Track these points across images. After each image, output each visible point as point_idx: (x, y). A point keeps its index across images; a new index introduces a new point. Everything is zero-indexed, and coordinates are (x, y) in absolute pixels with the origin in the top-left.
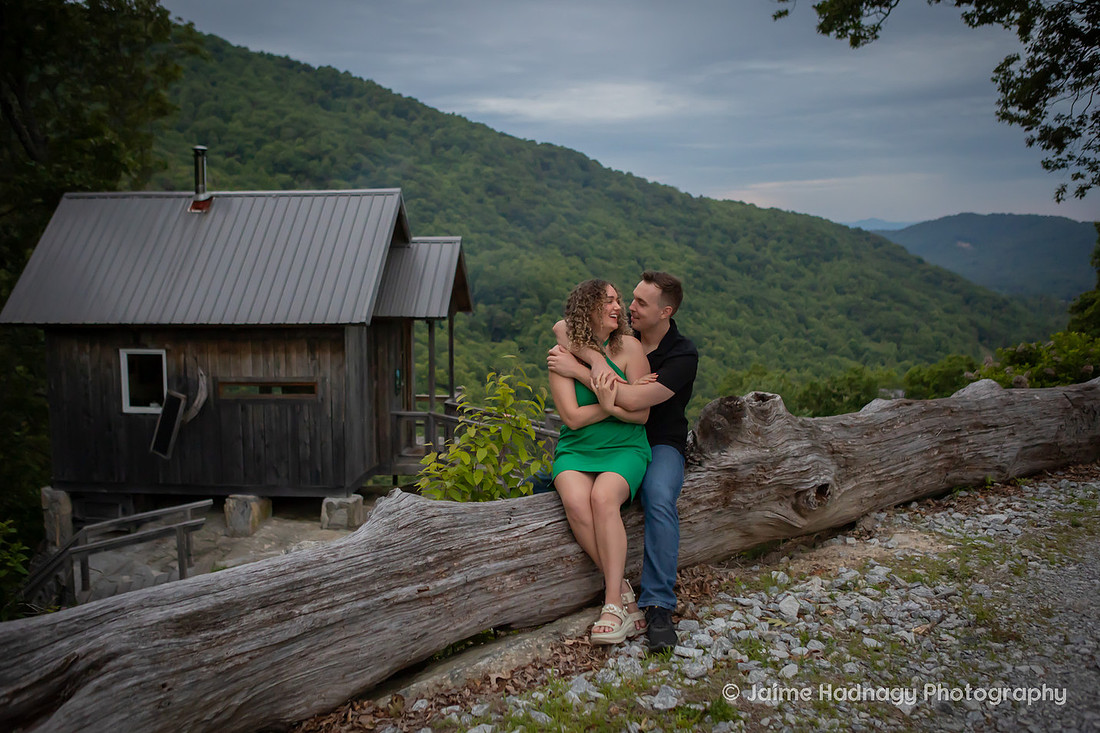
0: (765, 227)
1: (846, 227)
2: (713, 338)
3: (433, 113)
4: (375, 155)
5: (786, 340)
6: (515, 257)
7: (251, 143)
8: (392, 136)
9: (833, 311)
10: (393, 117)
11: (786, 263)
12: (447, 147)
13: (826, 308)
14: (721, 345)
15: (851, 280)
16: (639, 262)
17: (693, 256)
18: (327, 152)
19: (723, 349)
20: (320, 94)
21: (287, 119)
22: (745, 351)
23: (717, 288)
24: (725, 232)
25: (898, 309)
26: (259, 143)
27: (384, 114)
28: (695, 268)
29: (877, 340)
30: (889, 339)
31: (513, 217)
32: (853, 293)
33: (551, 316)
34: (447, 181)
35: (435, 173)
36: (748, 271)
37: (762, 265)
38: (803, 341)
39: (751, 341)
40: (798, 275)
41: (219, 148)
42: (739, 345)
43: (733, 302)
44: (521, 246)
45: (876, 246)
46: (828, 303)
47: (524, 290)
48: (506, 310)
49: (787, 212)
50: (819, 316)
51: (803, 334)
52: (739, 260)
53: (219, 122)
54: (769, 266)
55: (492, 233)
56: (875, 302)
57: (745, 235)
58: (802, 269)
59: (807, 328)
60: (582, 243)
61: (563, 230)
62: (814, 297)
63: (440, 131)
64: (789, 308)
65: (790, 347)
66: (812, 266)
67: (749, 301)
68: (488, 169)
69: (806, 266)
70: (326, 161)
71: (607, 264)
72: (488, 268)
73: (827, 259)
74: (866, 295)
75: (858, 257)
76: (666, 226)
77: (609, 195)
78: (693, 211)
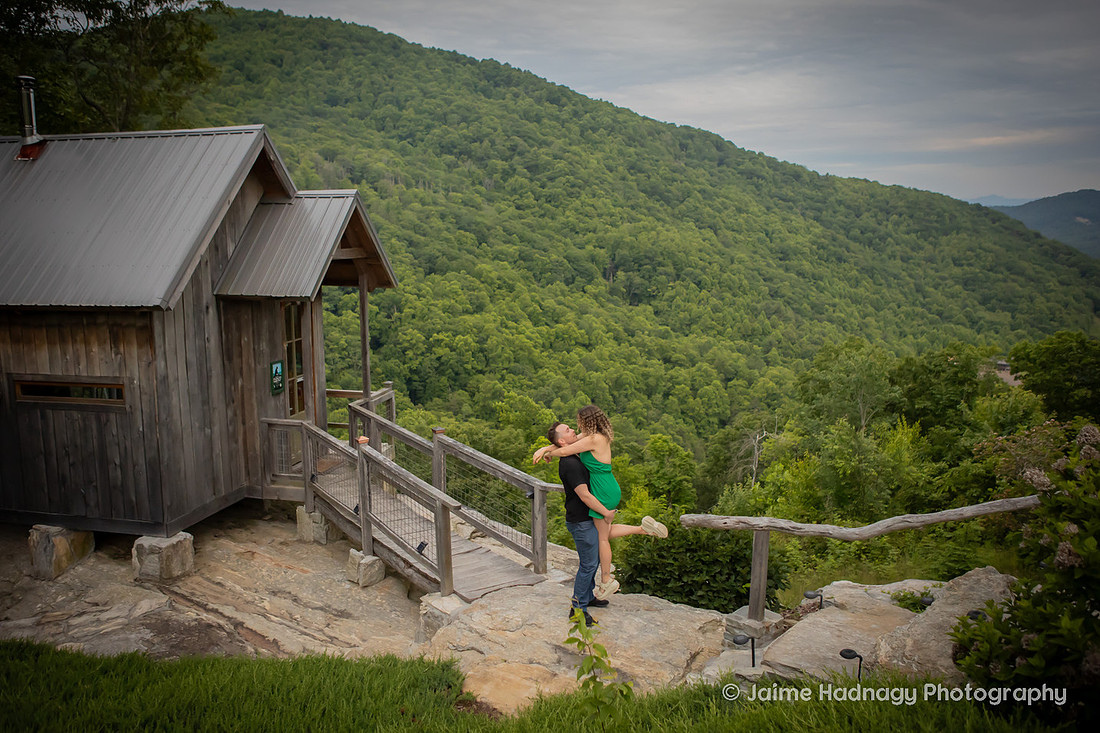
0: (888, 203)
1: (966, 203)
2: (834, 305)
3: (584, 100)
4: (530, 138)
5: (904, 308)
6: (653, 229)
7: (421, 128)
8: (545, 121)
9: (950, 282)
10: (547, 104)
11: (907, 236)
12: (594, 130)
13: (943, 279)
14: (841, 311)
15: (969, 253)
16: (767, 235)
17: (818, 229)
18: (487, 135)
19: (842, 315)
20: (484, 83)
21: (452, 107)
22: (864, 317)
23: (840, 259)
24: (848, 207)
25: (1014, 281)
26: (429, 127)
27: (539, 101)
28: (819, 241)
29: (993, 310)
30: (1004, 309)
31: (652, 192)
32: (970, 265)
33: (684, 283)
34: (594, 160)
35: (583, 154)
36: (870, 244)
37: (882, 239)
38: (919, 309)
39: (871, 309)
40: (917, 248)
41: (394, 132)
42: (859, 313)
43: (855, 272)
44: (659, 220)
45: (994, 221)
46: (946, 275)
47: (661, 259)
48: (643, 277)
49: (909, 189)
50: (936, 286)
51: (921, 303)
52: (862, 232)
53: (395, 110)
54: (889, 239)
55: (633, 207)
56: (991, 273)
57: (868, 210)
58: (921, 242)
59: (924, 297)
60: (715, 217)
61: (698, 205)
62: (932, 269)
63: (588, 115)
64: (908, 278)
65: (907, 315)
66: (932, 239)
67: (870, 272)
68: (632, 150)
69: (926, 239)
70: (486, 143)
71: (737, 236)
72: (628, 239)
73: (946, 233)
74: (984, 267)
75: (976, 231)
76: (794, 202)
77: (741, 173)
78: (819, 188)
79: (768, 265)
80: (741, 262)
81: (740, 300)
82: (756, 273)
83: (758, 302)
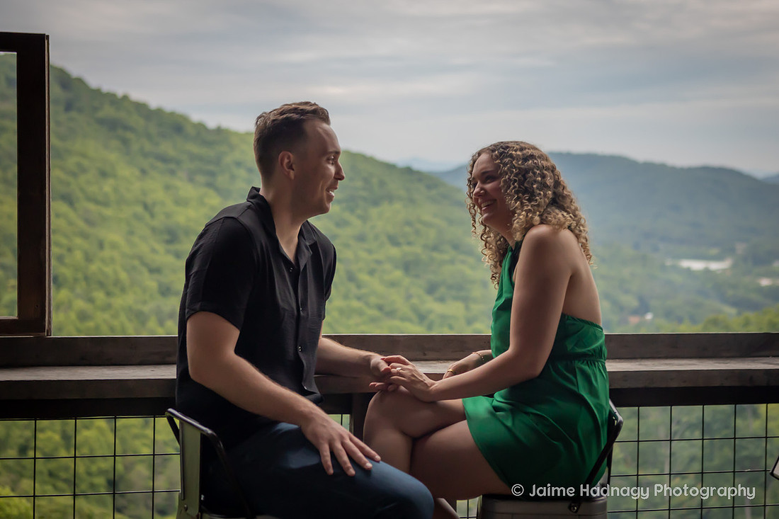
1: (395, 166)
9: (388, 266)
13: (378, 262)
15: (407, 229)
16: (146, 206)
25: (463, 262)
29: (442, 300)
30: (456, 298)
32: (409, 243)
38: (356, 304)
45: (429, 187)
46: (382, 257)
50: (372, 272)
56: (435, 254)
58: (347, 216)
62: (364, 250)
66: (359, 212)
69: (352, 211)
71: (104, 210)
73: (376, 203)
74: (425, 247)
75: (412, 201)
76: (178, 162)
77: (101, 122)
78: (207, 143)
79: (154, 251)
80: (114, 246)
81: (118, 302)
82: (136, 263)
83: (145, 302)
